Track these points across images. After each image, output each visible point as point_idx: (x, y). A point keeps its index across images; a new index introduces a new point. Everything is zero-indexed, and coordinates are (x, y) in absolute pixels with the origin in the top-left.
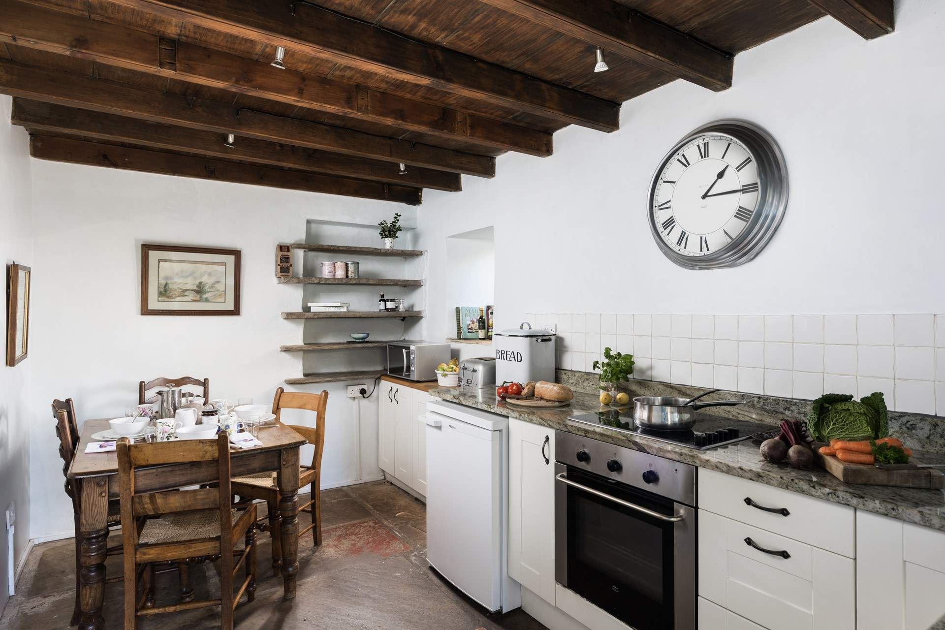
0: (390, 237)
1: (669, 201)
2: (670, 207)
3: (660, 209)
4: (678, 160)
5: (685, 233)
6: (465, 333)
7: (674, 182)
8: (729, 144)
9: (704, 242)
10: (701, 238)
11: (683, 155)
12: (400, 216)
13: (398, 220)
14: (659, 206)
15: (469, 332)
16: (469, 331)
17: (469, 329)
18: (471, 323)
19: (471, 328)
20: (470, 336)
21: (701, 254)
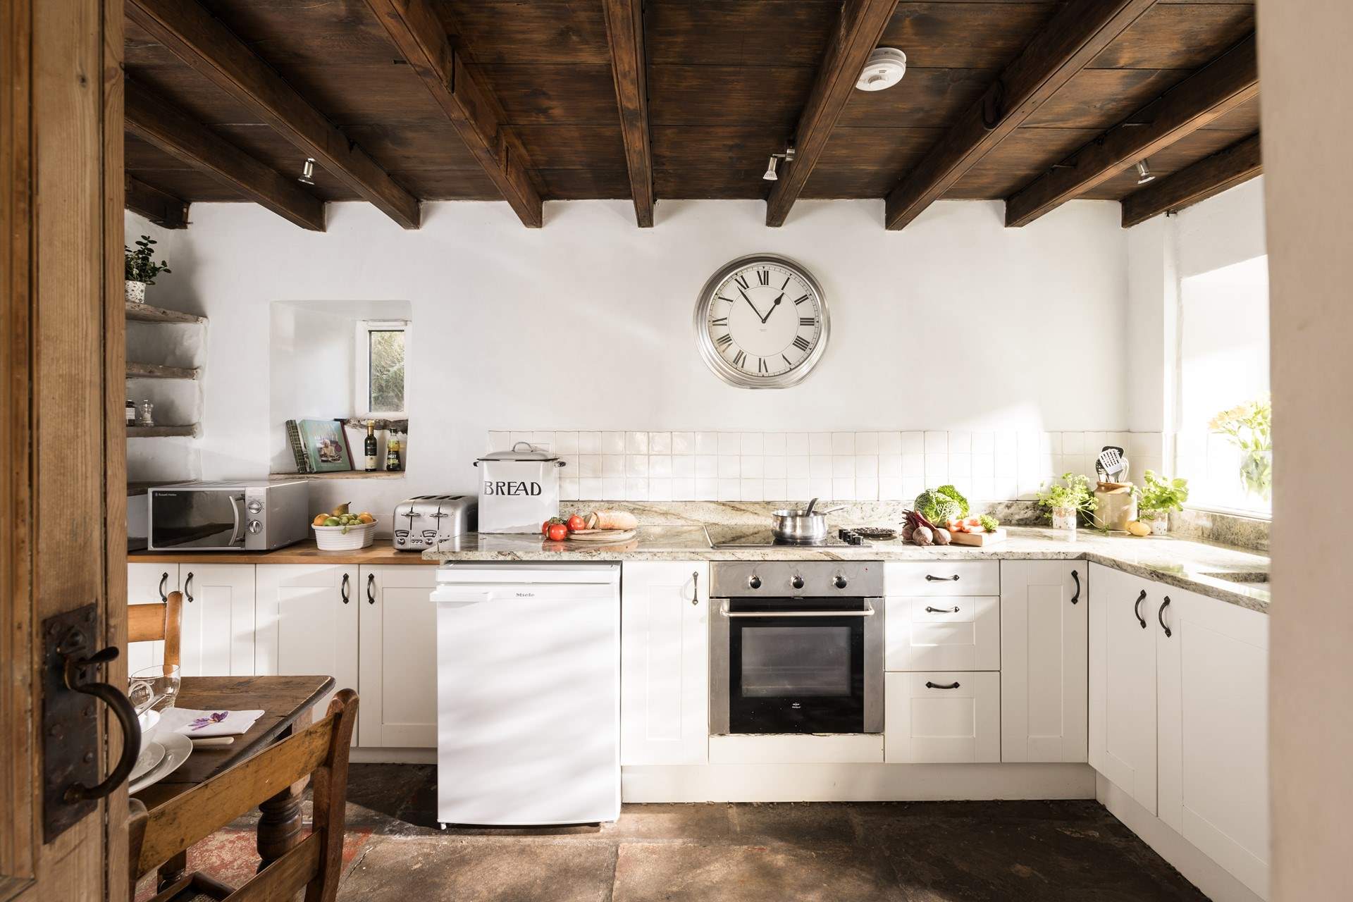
0: (140, 281)
1: (726, 319)
2: (726, 325)
3: (714, 325)
4: (736, 280)
5: (743, 353)
6: (313, 462)
7: (732, 301)
8: (789, 278)
9: (762, 363)
10: (760, 359)
11: (742, 277)
12: (154, 242)
13: (152, 251)
14: (714, 321)
15: (323, 461)
16: (323, 459)
17: (321, 456)
18: (323, 446)
19: (325, 455)
20: (325, 466)
21: (760, 374)
